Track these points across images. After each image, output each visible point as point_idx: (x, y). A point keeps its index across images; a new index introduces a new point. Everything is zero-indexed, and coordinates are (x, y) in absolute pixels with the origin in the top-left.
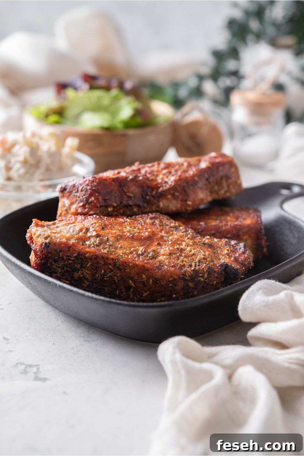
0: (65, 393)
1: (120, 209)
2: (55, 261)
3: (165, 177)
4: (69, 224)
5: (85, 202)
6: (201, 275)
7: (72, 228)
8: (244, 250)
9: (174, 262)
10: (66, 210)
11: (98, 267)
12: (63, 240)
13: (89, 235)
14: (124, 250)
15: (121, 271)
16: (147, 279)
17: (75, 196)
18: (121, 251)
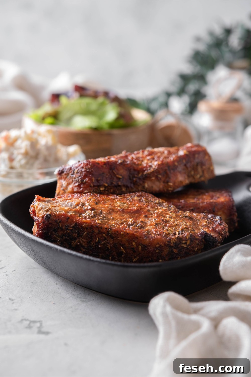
0: (66, 344)
1: (111, 188)
2: (55, 231)
3: (149, 162)
4: (67, 200)
5: (80, 182)
6: (184, 242)
7: (69, 203)
8: (220, 222)
9: (160, 231)
10: (63, 190)
11: (93, 236)
12: (62, 212)
13: (85, 208)
14: (116, 221)
15: (113, 239)
16: (136, 246)
17: (71, 178)
18: (113, 222)
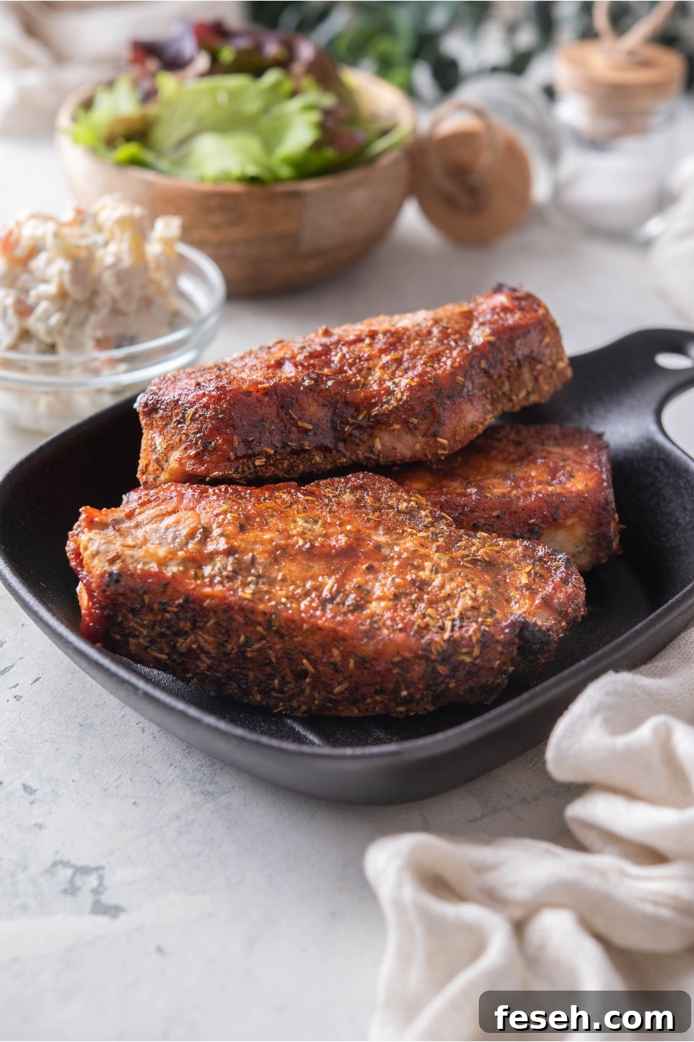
0: (160, 950)
1: (283, 459)
2: (134, 612)
3: (386, 375)
4: (164, 515)
5: (202, 448)
6: (465, 650)
7: (171, 530)
8: (567, 573)
9: (403, 619)
10: (158, 461)
11: (232, 630)
12: (152, 566)
13: (210, 547)
14: (291, 588)
15: (283, 640)
16: (342, 658)
17: (177, 431)
18: (284, 591)
